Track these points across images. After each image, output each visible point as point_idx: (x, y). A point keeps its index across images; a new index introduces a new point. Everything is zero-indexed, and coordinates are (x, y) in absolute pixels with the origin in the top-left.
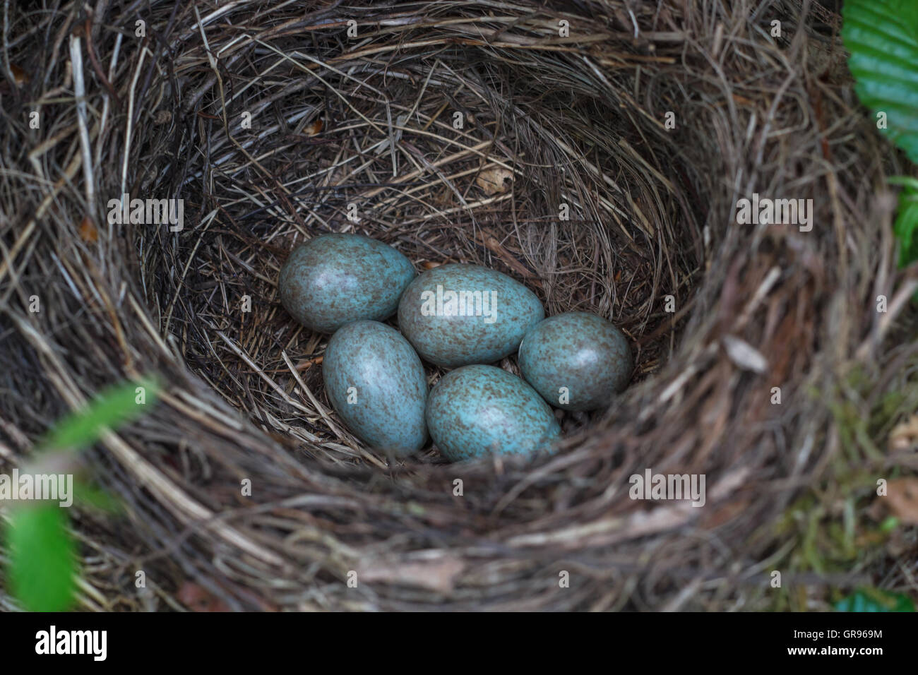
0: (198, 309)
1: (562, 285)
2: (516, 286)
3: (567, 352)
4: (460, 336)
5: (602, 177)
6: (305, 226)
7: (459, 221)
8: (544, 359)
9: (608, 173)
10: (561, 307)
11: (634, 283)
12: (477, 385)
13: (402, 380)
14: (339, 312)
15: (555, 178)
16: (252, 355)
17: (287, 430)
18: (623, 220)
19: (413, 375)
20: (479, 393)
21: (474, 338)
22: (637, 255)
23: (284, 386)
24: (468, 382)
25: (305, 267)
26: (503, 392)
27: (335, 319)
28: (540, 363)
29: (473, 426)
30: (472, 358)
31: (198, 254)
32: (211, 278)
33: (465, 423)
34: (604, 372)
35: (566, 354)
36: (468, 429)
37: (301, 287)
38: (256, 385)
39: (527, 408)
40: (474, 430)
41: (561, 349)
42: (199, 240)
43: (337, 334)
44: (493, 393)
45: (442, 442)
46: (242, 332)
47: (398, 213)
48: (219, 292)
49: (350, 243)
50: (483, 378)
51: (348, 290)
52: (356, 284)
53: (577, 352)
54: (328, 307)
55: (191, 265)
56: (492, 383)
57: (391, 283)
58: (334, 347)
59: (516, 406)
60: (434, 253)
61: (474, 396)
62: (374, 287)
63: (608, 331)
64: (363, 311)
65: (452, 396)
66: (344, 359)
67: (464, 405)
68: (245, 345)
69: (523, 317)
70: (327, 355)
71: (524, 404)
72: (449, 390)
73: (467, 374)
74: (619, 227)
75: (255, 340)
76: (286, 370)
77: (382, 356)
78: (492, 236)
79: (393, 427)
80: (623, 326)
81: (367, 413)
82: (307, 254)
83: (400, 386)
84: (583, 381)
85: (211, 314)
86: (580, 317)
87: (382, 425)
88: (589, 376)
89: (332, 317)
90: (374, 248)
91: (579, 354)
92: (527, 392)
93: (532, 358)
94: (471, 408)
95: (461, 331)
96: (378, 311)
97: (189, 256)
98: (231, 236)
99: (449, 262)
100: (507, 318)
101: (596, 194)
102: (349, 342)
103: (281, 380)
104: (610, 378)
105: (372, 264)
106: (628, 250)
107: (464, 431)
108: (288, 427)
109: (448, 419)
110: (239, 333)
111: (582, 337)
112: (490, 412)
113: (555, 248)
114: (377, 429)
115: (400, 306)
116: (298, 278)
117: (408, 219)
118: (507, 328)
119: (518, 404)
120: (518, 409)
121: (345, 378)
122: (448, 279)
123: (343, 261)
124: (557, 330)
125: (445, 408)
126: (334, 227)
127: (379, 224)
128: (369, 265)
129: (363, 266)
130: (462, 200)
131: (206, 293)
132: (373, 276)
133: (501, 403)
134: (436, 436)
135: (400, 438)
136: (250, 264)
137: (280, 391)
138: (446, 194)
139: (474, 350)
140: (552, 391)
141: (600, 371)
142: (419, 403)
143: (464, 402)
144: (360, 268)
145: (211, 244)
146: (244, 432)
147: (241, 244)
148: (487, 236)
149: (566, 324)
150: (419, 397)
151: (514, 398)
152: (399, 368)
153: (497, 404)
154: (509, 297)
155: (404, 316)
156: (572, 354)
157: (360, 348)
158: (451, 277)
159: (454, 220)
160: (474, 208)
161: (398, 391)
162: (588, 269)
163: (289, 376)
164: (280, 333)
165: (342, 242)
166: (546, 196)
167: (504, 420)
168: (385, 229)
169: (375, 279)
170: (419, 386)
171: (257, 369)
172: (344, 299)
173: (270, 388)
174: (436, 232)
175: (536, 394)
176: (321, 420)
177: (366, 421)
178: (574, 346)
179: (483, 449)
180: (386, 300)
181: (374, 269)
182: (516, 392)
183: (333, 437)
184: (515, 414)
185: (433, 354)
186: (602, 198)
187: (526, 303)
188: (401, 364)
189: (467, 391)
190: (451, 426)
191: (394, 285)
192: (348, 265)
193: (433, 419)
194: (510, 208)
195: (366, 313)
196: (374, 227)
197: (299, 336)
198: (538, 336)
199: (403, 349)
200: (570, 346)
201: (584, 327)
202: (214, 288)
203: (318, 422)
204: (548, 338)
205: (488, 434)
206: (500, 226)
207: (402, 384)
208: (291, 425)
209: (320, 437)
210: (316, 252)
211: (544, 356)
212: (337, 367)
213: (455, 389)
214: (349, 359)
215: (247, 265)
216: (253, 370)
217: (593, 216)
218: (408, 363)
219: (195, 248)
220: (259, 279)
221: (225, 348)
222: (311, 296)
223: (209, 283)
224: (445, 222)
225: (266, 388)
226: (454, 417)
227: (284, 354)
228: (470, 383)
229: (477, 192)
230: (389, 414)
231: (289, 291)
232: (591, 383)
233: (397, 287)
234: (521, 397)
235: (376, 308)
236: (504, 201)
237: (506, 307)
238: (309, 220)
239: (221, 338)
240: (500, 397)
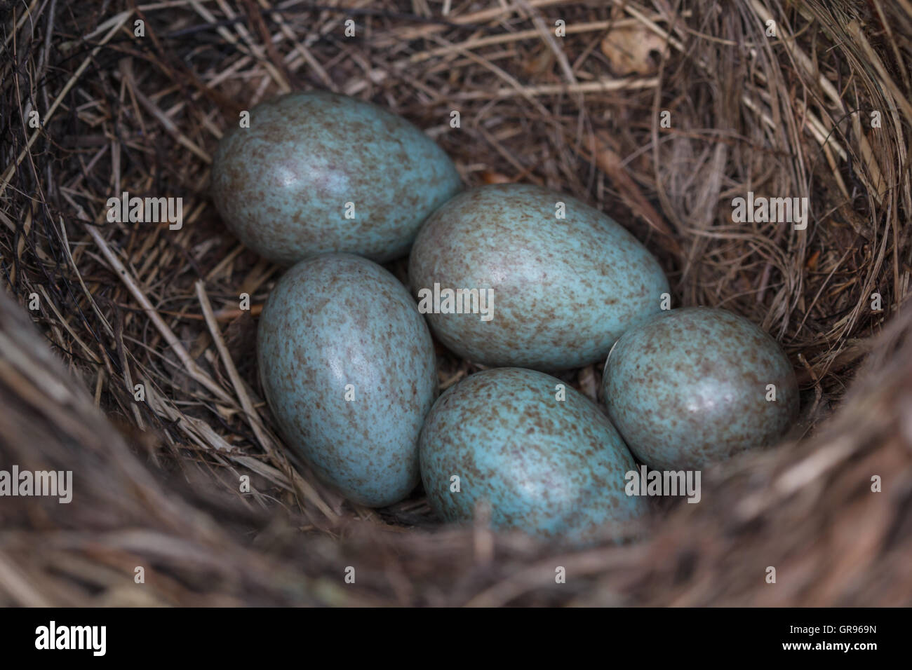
0: (66, 180)
1: (715, 258)
2: (625, 244)
3: (680, 377)
4: (507, 312)
5: (817, 81)
6: (285, 70)
7: (557, 109)
8: (641, 381)
9: (829, 74)
10: (705, 295)
11: (838, 278)
12: (515, 404)
13: (389, 371)
14: (306, 232)
15: (736, 66)
16: (144, 278)
17: (175, 419)
18: (841, 163)
19: (412, 365)
20: (515, 418)
21: (531, 321)
22: (851, 229)
23: (188, 342)
24: (499, 397)
25: (260, 142)
26: (557, 425)
27: (297, 243)
28: (635, 387)
29: (492, 473)
30: (523, 355)
31: (81, 83)
32: (98, 129)
33: (479, 466)
34: (740, 422)
35: (678, 380)
36: (483, 477)
37: (248, 176)
38: (140, 331)
39: (592, 461)
40: (493, 482)
41: (672, 370)
42: (88, 60)
43: (295, 269)
44: (539, 424)
45: (436, 492)
46: (134, 235)
47: (455, 75)
48: (108, 158)
49: (350, 114)
50: (528, 393)
51: (328, 196)
52: (344, 188)
53: (698, 379)
54: (289, 219)
55: (63, 101)
56: (542, 406)
57: (410, 198)
58: (284, 291)
59: (573, 453)
60: (502, 159)
61: (504, 422)
62: (375, 199)
63: (762, 353)
64: (350, 237)
65: (468, 414)
66: (295, 315)
67: (484, 435)
68: (136, 259)
69: (625, 301)
70: (270, 301)
71: (589, 453)
72: (465, 403)
73: (502, 382)
74: (832, 173)
75: (155, 253)
76: (197, 317)
77: (362, 322)
78: (612, 148)
79: (360, 450)
80: (802, 350)
81: (317, 417)
82: (269, 120)
83: (383, 380)
84: (700, 432)
85: (86, 194)
86: (720, 319)
87: (340, 443)
88: (712, 425)
89: (292, 237)
90: (391, 131)
91: (702, 383)
92: (601, 434)
93: (622, 376)
94: (495, 441)
95: (511, 305)
96: (378, 243)
97: (65, 83)
98: (148, 63)
99: (524, 181)
100: (597, 297)
101: (803, 106)
102: (311, 287)
103: (186, 331)
104: (748, 437)
105: (381, 157)
106: (837, 217)
107: (475, 480)
108: (179, 415)
109: (453, 453)
110: (129, 237)
111: (713, 356)
112: (525, 456)
113: (716, 189)
114: (330, 449)
115: (417, 242)
116: (245, 158)
117: (469, 90)
118: (595, 316)
119: (579, 451)
120: (576, 459)
121: (291, 349)
122: (506, 209)
123: (330, 144)
124: (673, 335)
125: (451, 435)
126: (336, 80)
127: (416, 91)
128: (374, 159)
129: (363, 158)
130: (568, 72)
131: (85, 155)
132: (378, 180)
133: (549, 443)
134: (429, 479)
135: (368, 472)
136: (175, 118)
137: (180, 351)
138: (544, 59)
139: (529, 342)
140: (645, 440)
141: (733, 420)
142: (412, 416)
143: (485, 429)
144: (358, 161)
145: (110, 69)
146: (69, 407)
147: (165, 81)
148: (602, 145)
149: (692, 327)
150: (415, 407)
151: (575, 439)
152: (388, 350)
153: (542, 444)
154: (609, 261)
155: (419, 260)
156: (689, 382)
157: (328, 301)
158: (513, 207)
159: (549, 107)
160: (588, 93)
161: (380, 389)
162: (764, 239)
163: (201, 327)
164: (202, 249)
165: (335, 110)
166: (717, 93)
167: (547, 474)
168: (424, 101)
169: (380, 185)
170: (419, 387)
171: (147, 305)
172: (319, 211)
173: (163, 342)
174: (514, 121)
175: (617, 441)
176: (241, 416)
177: (313, 431)
178: (696, 369)
179: (503, 518)
180: (393, 225)
181: (382, 167)
182: (580, 429)
183: (256, 449)
184: (570, 467)
185: (457, 337)
186: (812, 117)
187: (637, 277)
188: (393, 343)
189: (495, 411)
190: (455, 468)
191: (414, 202)
192: (337, 153)
193: (429, 449)
194: (651, 104)
195: (354, 242)
196: (407, 93)
197: (235, 259)
198: (640, 339)
199: (403, 317)
200: (690, 366)
201: (721, 339)
202: (100, 147)
203: (235, 417)
204: (656, 345)
205: (515, 493)
206: (626, 132)
207: (388, 378)
208: (184, 413)
209: (233, 443)
210: (285, 119)
211: (642, 376)
212: (282, 326)
213: (476, 403)
214: (303, 316)
215: (167, 119)
216: (139, 305)
217: (790, 147)
218: (407, 342)
219: (78, 73)
220: (183, 149)
221: (97, 257)
222: (262, 194)
223: (94, 138)
224: (531, 107)
225: (155, 341)
226: (463, 452)
227: (199, 287)
228: (503, 399)
229: (600, 66)
230: (355, 426)
231: (226, 179)
232: (712, 439)
233: (419, 206)
234: (587, 440)
235: (375, 237)
236: (643, 89)
237: (599, 278)
238: (294, 59)
239: (93, 240)
240: (550, 433)
